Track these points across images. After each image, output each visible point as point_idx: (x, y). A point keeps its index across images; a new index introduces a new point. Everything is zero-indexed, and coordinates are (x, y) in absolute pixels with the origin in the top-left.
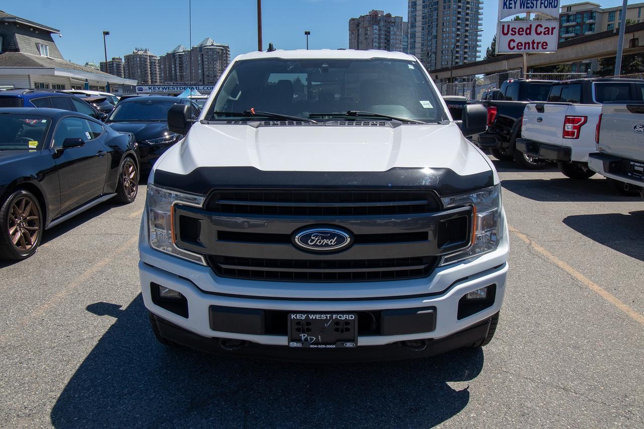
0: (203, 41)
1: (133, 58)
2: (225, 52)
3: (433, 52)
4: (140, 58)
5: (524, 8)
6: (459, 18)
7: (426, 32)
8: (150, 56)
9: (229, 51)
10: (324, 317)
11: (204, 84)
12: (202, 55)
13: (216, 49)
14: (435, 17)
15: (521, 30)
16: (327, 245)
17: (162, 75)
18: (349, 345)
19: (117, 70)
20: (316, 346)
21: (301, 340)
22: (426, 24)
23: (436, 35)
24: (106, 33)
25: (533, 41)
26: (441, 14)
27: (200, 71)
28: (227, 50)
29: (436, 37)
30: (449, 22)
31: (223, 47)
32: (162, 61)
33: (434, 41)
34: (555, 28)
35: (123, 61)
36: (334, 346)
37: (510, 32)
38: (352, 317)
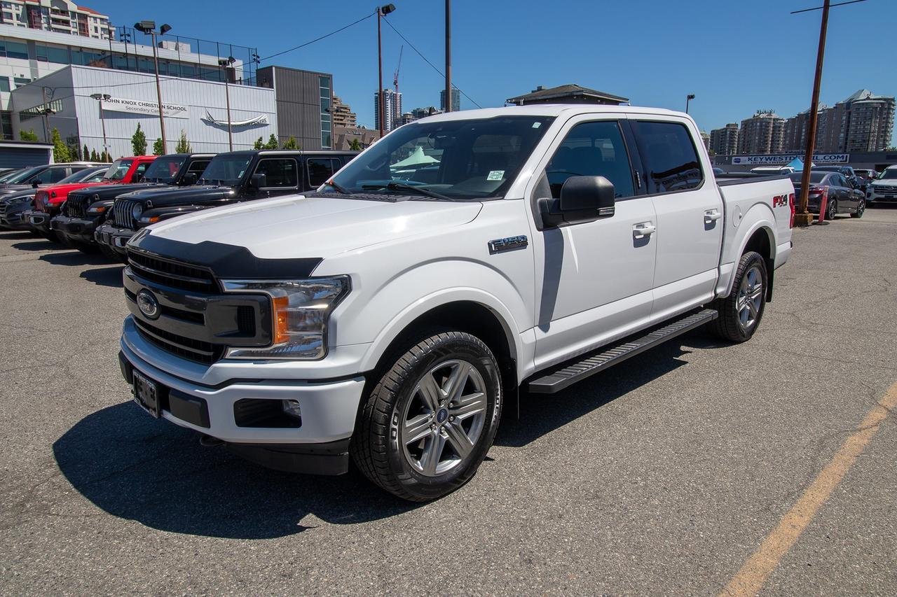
0: (855, 95)
1: (752, 123)
2: (886, 107)
4: (761, 123)
8: (774, 119)
9: (894, 105)
11: (845, 151)
12: (850, 113)
13: (872, 103)
17: (787, 142)
19: (730, 138)
24: (691, 97)
27: (842, 135)
28: (890, 104)
31: (885, 99)
32: (790, 124)
35: (739, 127)
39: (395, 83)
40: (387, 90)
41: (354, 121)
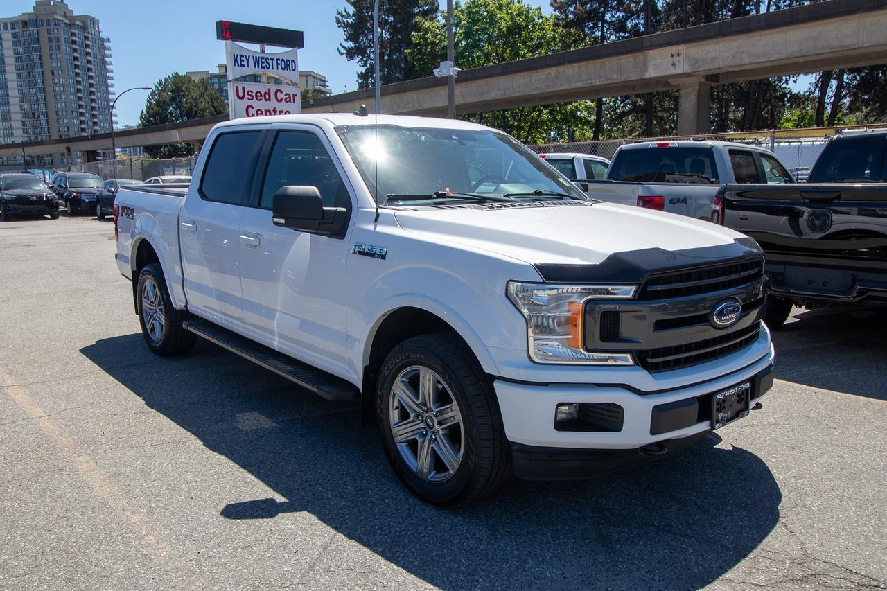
3: (43, 113)
5: (258, 67)
6: (76, 66)
7: (25, 82)
14: (37, 61)
15: (259, 94)
22: (23, 69)
23: (44, 88)
25: (275, 108)
26: (46, 57)
29: (44, 90)
30: (62, 70)
33: (41, 96)
34: (296, 95)
37: (247, 96)
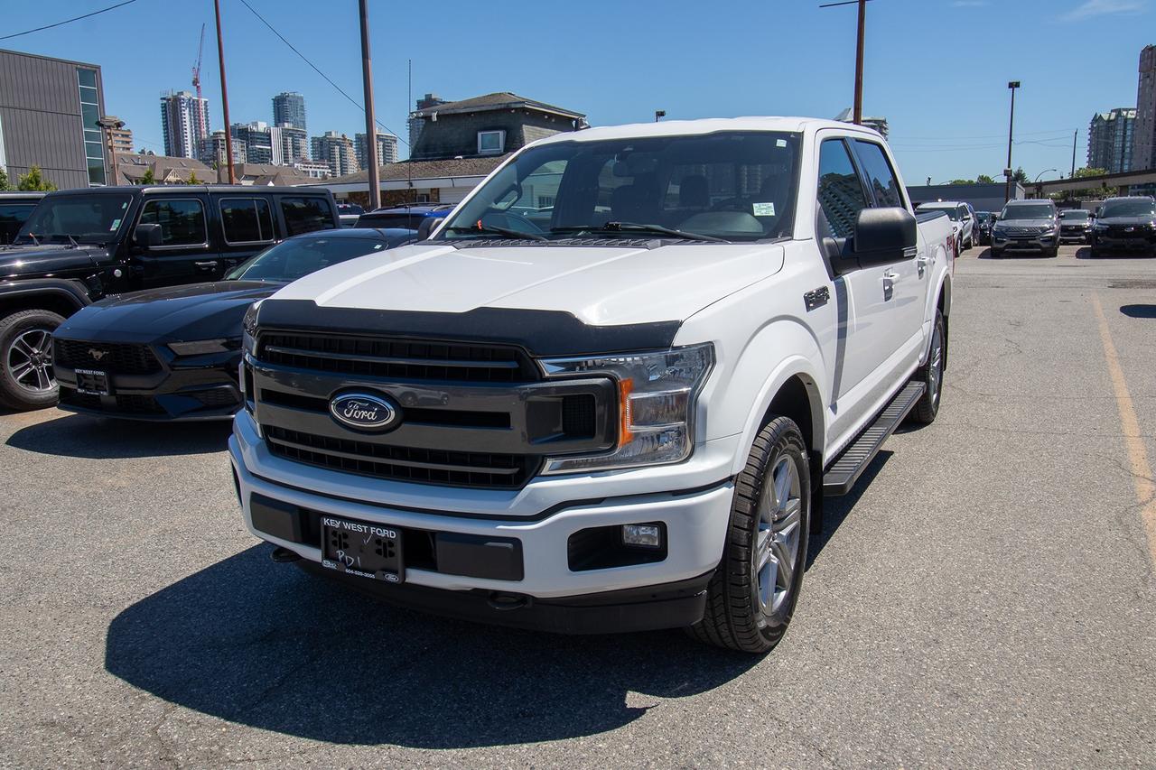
9: (885, 129)
10: (360, 528)
16: (365, 420)
18: (391, 578)
20: (352, 572)
21: (338, 560)
36: (373, 576)
38: (393, 535)
39: (195, 82)
40: (182, 93)
41: (128, 142)
